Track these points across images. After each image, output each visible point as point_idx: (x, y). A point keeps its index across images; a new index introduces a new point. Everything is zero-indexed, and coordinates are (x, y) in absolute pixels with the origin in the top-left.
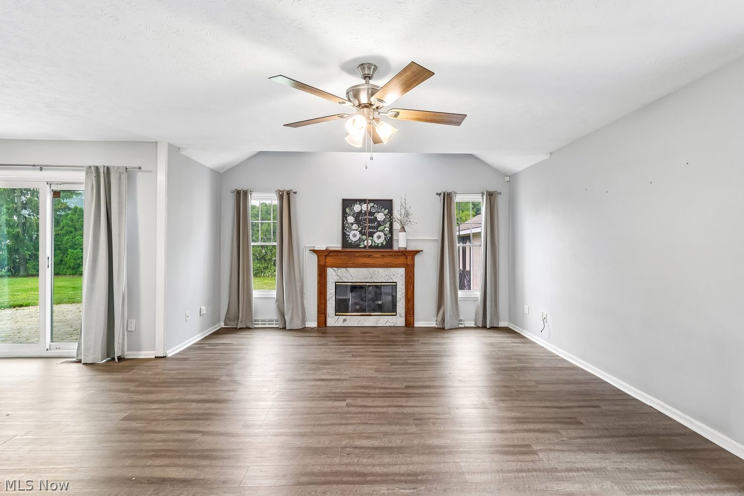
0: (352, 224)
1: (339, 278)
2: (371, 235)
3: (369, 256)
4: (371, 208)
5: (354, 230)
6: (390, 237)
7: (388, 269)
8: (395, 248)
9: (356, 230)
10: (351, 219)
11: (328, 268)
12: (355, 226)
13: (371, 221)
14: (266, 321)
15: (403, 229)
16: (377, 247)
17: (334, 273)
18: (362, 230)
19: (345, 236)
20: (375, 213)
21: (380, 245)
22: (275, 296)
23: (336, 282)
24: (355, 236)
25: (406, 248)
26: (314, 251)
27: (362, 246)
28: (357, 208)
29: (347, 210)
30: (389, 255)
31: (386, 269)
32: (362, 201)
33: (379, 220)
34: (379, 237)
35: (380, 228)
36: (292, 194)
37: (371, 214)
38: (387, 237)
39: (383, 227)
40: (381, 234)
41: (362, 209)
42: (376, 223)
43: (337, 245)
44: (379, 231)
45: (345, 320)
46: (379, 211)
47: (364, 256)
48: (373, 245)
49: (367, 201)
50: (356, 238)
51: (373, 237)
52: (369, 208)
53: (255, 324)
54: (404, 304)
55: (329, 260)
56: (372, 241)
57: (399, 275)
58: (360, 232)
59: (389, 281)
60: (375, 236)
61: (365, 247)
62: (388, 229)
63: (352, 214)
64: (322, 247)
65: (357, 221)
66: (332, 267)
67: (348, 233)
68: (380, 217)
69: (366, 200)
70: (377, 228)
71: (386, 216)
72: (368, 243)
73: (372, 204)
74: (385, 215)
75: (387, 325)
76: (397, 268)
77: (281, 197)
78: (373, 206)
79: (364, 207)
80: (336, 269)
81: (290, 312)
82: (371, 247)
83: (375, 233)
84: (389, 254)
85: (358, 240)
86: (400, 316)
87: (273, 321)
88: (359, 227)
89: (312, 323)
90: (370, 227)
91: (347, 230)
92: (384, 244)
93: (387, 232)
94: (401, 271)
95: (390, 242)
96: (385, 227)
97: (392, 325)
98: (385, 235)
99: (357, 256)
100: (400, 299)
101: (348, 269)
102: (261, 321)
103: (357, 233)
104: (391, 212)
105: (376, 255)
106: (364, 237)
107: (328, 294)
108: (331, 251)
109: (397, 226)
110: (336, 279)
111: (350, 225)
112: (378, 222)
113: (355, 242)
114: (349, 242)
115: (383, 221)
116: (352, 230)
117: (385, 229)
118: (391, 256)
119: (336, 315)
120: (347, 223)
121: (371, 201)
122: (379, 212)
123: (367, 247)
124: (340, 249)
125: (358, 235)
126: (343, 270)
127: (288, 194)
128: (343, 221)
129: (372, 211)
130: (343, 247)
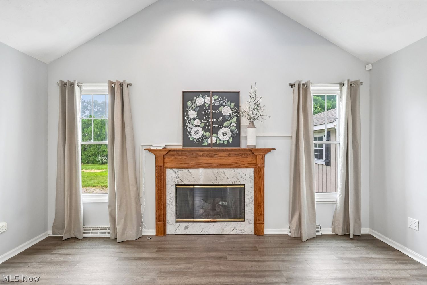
0: (194, 119)
1: (179, 181)
2: (216, 131)
3: (214, 156)
4: (215, 101)
5: (196, 126)
6: (237, 134)
7: (235, 169)
8: (243, 146)
9: (199, 126)
10: (192, 114)
11: (167, 169)
12: (197, 122)
13: (215, 116)
14: (98, 230)
15: (252, 124)
16: (222, 145)
17: (174, 175)
18: (205, 125)
19: (186, 133)
20: (219, 106)
21: (226, 143)
22: (107, 201)
23: (176, 185)
24: (197, 132)
25: (255, 146)
26: (151, 150)
27: (205, 144)
28: (199, 101)
29: (189, 104)
30: (236, 154)
31: (232, 170)
32: (205, 93)
33: (224, 114)
34: (225, 134)
35: (226, 124)
36: (125, 86)
37: (216, 107)
38: (234, 134)
39: (229, 122)
40: (227, 130)
41: (205, 102)
42: (221, 118)
43: (176, 143)
44: (225, 127)
45: (186, 228)
46: (225, 104)
47: (208, 156)
48: (218, 142)
49: (211, 93)
50: (198, 135)
51: (217, 134)
52: (213, 101)
53: (84, 233)
54: (253, 209)
55: (169, 160)
56: (217, 138)
57: (248, 176)
58: (203, 128)
59: (236, 183)
60: (220, 132)
61: (209, 145)
62: (235, 125)
63: (194, 108)
64: (160, 146)
65: (200, 116)
66: (171, 168)
67: (189, 130)
68: (226, 111)
69: (209, 92)
70: (222, 123)
71: (232, 111)
72: (212, 141)
73: (216, 97)
74: (231, 109)
75: (234, 232)
76: (246, 169)
77: (112, 90)
78: (218, 99)
79: (208, 100)
80: (176, 170)
81: (123, 220)
82: (215, 145)
83: (219, 129)
84: (237, 153)
85: (200, 138)
86: (249, 223)
87: (106, 229)
88: (202, 122)
89: (150, 231)
90: (214, 122)
91: (189, 126)
92: (231, 141)
93: (233, 128)
94: (250, 172)
95: (237, 139)
96: (231, 123)
97: (240, 232)
98: (231, 131)
99: (200, 156)
100: (249, 203)
101: (190, 170)
102: (92, 230)
103: (200, 129)
104: (238, 106)
105: (221, 154)
106: (208, 134)
107: (168, 198)
108: (169, 151)
109: (244, 121)
110: (176, 181)
111: (192, 120)
112: (224, 117)
113: (197, 139)
114: (191, 139)
115: (230, 116)
116: (193, 126)
117: (232, 125)
118: (238, 155)
119: (177, 222)
120: (188, 118)
121: (215, 93)
122: (224, 106)
123: (212, 145)
124: (180, 147)
125: (201, 132)
126: (185, 171)
127: (121, 85)
128: (184, 116)
129: (216, 104)
130: (184, 145)
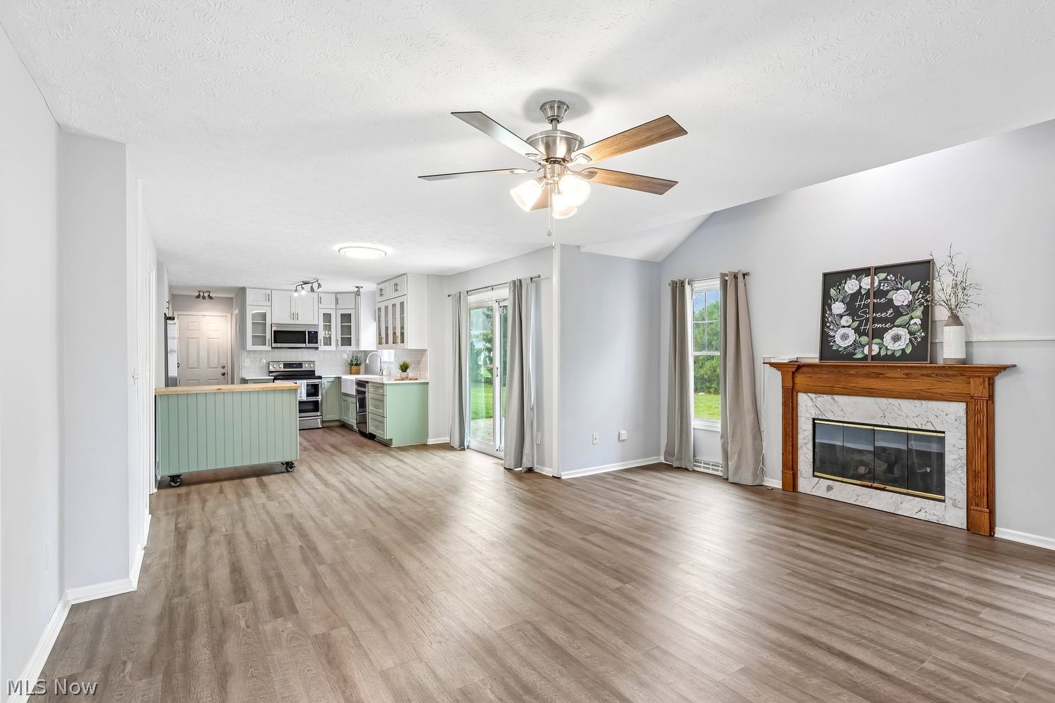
0: (841, 316)
1: (818, 412)
2: (878, 334)
3: (878, 375)
4: (880, 283)
5: (844, 327)
6: (922, 338)
7: (923, 402)
8: (940, 362)
9: (849, 326)
10: (838, 308)
11: (799, 394)
12: (846, 320)
13: (877, 308)
14: (709, 464)
15: (955, 320)
16: (892, 357)
17: (810, 403)
18: (860, 325)
19: (825, 339)
20: (888, 291)
21: (898, 354)
22: (720, 430)
23: (814, 419)
24: (845, 337)
25: (964, 361)
26: (772, 365)
27: (859, 356)
28: (851, 286)
29: (833, 292)
30: (922, 375)
31: (917, 403)
32: (860, 273)
33: (897, 303)
34: (896, 338)
35: (898, 322)
36: (740, 277)
37: (880, 293)
38: (916, 338)
39: (906, 318)
40: (903, 332)
41: (861, 287)
42: (889, 312)
43: (811, 354)
44: (898, 326)
45: (829, 488)
46: (899, 286)
47: (868, 376)
48: (883, 353)
49: (872, 271)
50: (848, 341)
51: (882, 338)
52: (876, 284)
53: (695, 466)
54: (965, 481)
55: (800, 380)
56: (881, 346)
57: (952, 417)
58: (857, 330)
59: (924, 428)
60: (888, 336)
61: (865, 358)
62: (919, 321)
63: (841, 297)
64: (784, 359)
65: (852, 310)
66: (806, 392)
67: (832, 333)
68: (901, 297)
69: (869, 269)
70: (892, 320)
71: (914, 296)
72: (870, 350)
73: (882, 276)
74: (913, 293)
75: (921, 516)
76: (948, 403)
77: (724, 284)
78: (886, 279)
79: (866, 283)
80: (813, 396)
81: (736, 456)
82: (877, 358)
83: (886, 330)
84: (925, 372)
85: (851, 346)
86: (955, 506)
87: (719, 466)
88: (854, 321)
89: (774, 481)
90: (875, 320)
91: (831, 327)
92: (908, 351)
93: (915, 328)
94: (959, 409)
95: (924, 347)
96: (912, 318)
97: (934, 519)
98: (911, 333)
99: (852, 375)
100: (955, 469)
101: (835, 397)
102: (704, 463)
103: (851, 332)
104: (927, 287)
105: (890, 374)
106: (864, 339)
107: (800, 437)
108: (801, 366)
109: (941, 314)
110: (814, 413)
111: (837, 318)
112: (897, 309)
113: (845, 348)
114: (834, 348)
115: (908, 306)
116: (838, 326)
117: (912, 322)
118: (928, 376)
119: (814, 476)
120: (831, 314)
121: (878, 270)
122: (898, 289)
123: (870, 358)
124: (817, 361)
125: (852, 336)
126: (827, 398)
127: (736, 277)
128: (824, 312)
129: (882, 288)
130: (821, 358)
